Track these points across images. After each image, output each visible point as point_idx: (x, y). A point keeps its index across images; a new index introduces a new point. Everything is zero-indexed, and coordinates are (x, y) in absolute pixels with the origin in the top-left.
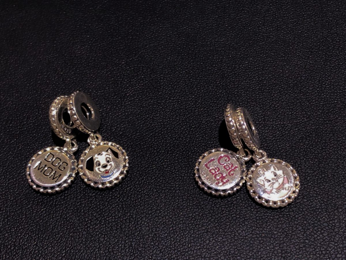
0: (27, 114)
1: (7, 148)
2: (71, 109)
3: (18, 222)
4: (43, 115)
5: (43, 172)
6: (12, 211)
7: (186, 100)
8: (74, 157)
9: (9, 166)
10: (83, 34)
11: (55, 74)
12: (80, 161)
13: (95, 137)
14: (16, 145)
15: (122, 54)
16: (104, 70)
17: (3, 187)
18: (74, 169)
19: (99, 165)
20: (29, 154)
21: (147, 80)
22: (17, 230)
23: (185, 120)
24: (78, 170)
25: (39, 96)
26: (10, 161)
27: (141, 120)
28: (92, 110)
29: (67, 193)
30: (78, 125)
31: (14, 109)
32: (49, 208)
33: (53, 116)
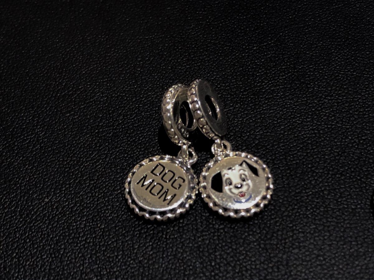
0: (123, 110)
1: (95, 155)
2: (193, 102)
3: (112, 261)
4: (145, 113)
5: (149, 189)
6: (103, 245)
7: (350, 101)
8: (192, 171)
9: (98, 180)
10: (199, 10)
11: (161, 59)
12: (201, 179)
13: (222, 145)
14: (109, 151)
15: (252, 36)
16: (228, 57)
17: (90, 210)
18: (193, 188)
19: (231, 184)
20: (126, 165)
21: (290, 72)
22: (110, 272)
23: (351, 128)
24: (199, 190)
25: (140, 87)
26: (100, 173)
27: (286, 125)
28: (217, 106)
29: (183, 223)
30: (201, 125)
31: (105, 103)
32: (157, 243)
33: (168, 111)
